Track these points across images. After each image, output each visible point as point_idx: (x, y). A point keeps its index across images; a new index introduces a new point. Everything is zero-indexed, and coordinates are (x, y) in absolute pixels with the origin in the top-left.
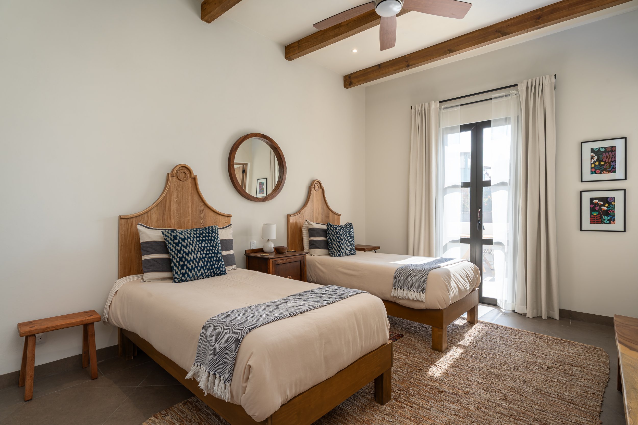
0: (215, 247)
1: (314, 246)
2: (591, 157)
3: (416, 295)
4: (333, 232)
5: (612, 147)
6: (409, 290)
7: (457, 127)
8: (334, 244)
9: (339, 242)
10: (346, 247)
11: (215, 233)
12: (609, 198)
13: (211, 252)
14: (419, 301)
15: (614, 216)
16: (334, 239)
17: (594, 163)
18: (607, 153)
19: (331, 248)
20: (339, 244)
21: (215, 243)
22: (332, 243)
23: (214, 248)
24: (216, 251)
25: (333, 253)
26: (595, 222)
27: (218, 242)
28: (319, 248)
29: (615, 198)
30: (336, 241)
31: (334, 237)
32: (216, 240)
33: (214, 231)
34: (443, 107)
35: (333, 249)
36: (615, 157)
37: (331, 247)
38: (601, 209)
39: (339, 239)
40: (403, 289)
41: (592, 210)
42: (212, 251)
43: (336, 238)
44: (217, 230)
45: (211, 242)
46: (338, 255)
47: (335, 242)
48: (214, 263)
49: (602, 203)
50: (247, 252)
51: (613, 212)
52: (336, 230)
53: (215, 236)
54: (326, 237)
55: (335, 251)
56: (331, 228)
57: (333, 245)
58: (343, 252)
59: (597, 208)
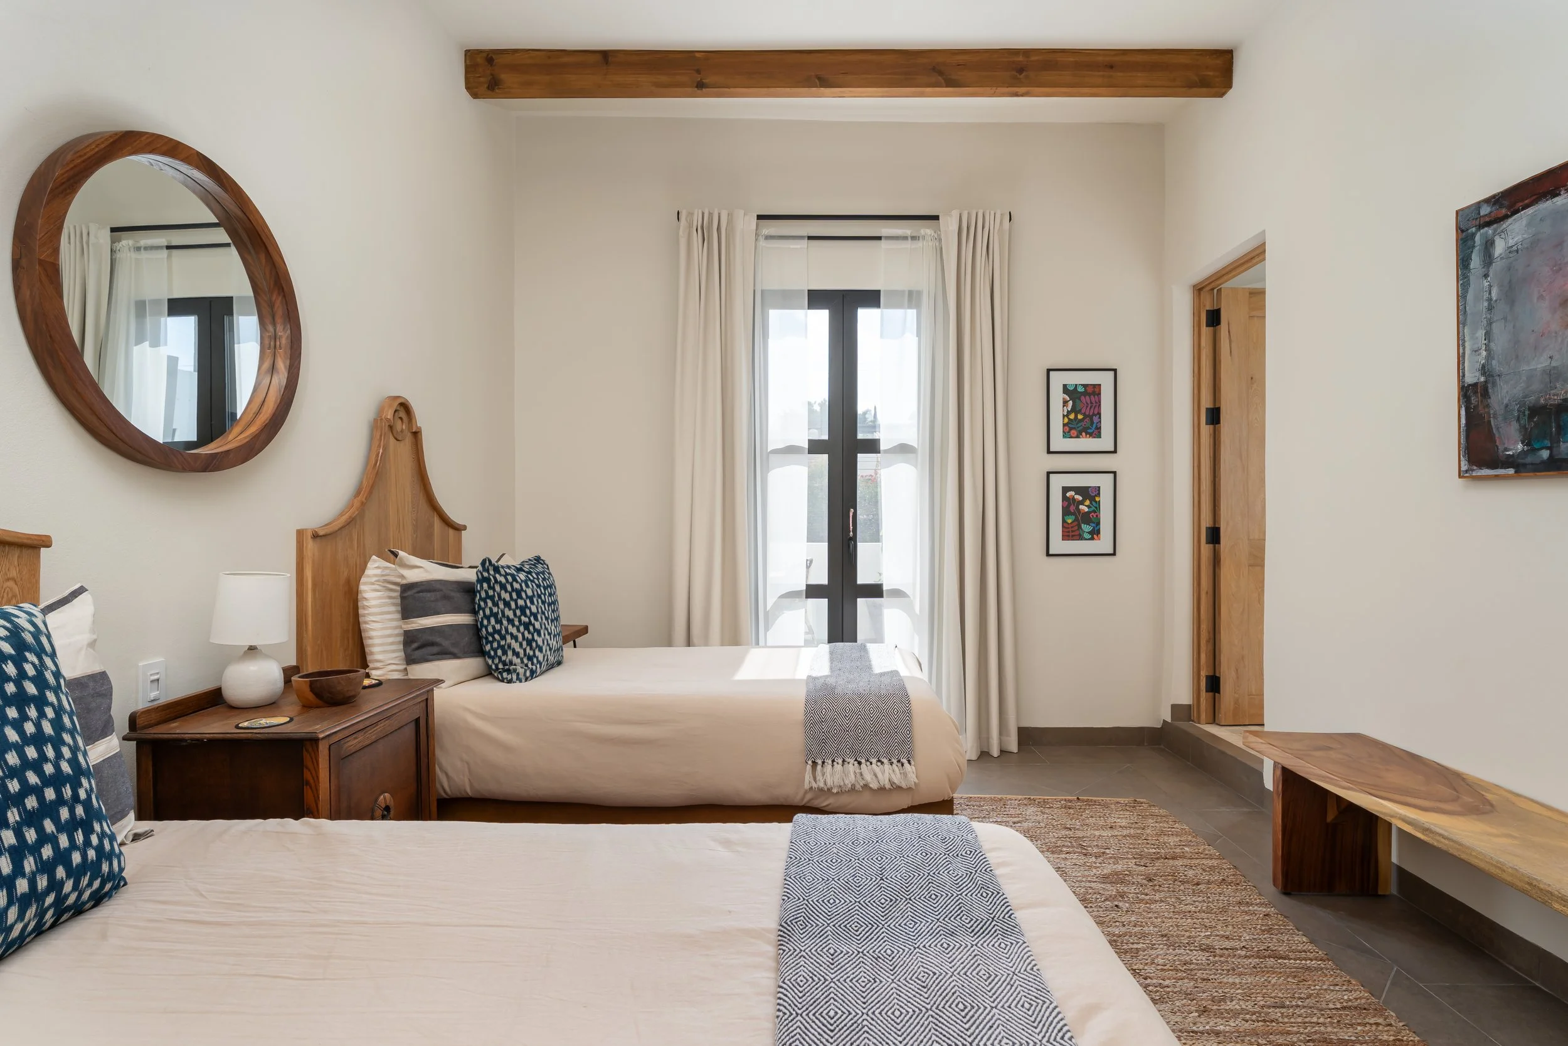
0: (57, 743)
1: (435, 649)
2: (1063, 403)
3: (891, 772)
4: (506, 591)
5: (1094, 386)
6: (863, 761)
7: (801, 291)
8: (512, 634)
9: (527, 626)
10: (547, 640)
11: (40, 652)
12: (1090, 487)
13: (32, 778)
14: (899, 788)
15: (1098, 524)
16: (511, 616)
17: (1067, 416)
18: (1087, 397)
19: (499, 652)
20: (529, 632)
21: (50, 712)
22: (503, 632)
23: (50, 753)
24: (66, 767)
25: (512, 667)
26: (1069, 536)
27: (67, 707)
28: (455, 656)
29: (1099, 487)
30: (517, 623)
31: (510, 609)
32: (51, 697)
33: (29, 638)
34: (766, 231)
35: (510, 653)
36: (1100, 405)
37: (498, 648)
38: (1079, 511)
39: (526, 616)
40: (844, 761)
41: (1066, 512)
42: (40, 772)
43: (518, 612)
44: (45, 630)
45: (24, 717)
46: (528, 674)
47: (515, 628)
48: (64, 841)
49: (1080, 498)
50: (140, 722)
51: (1097, 516)
52: (514, 583)
53: (40, 669)
54: (474, 612)
55: (516, 660)
56: (497, 576)
57: (508, 637)
58: (542, 661)
59: (1072, 508)
